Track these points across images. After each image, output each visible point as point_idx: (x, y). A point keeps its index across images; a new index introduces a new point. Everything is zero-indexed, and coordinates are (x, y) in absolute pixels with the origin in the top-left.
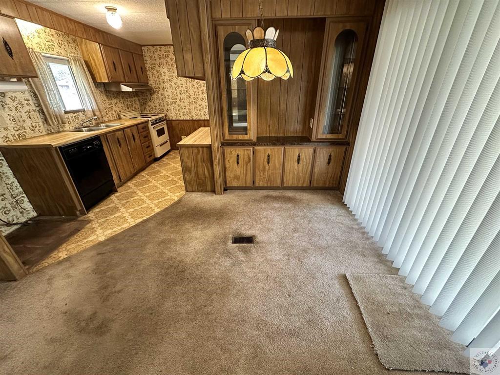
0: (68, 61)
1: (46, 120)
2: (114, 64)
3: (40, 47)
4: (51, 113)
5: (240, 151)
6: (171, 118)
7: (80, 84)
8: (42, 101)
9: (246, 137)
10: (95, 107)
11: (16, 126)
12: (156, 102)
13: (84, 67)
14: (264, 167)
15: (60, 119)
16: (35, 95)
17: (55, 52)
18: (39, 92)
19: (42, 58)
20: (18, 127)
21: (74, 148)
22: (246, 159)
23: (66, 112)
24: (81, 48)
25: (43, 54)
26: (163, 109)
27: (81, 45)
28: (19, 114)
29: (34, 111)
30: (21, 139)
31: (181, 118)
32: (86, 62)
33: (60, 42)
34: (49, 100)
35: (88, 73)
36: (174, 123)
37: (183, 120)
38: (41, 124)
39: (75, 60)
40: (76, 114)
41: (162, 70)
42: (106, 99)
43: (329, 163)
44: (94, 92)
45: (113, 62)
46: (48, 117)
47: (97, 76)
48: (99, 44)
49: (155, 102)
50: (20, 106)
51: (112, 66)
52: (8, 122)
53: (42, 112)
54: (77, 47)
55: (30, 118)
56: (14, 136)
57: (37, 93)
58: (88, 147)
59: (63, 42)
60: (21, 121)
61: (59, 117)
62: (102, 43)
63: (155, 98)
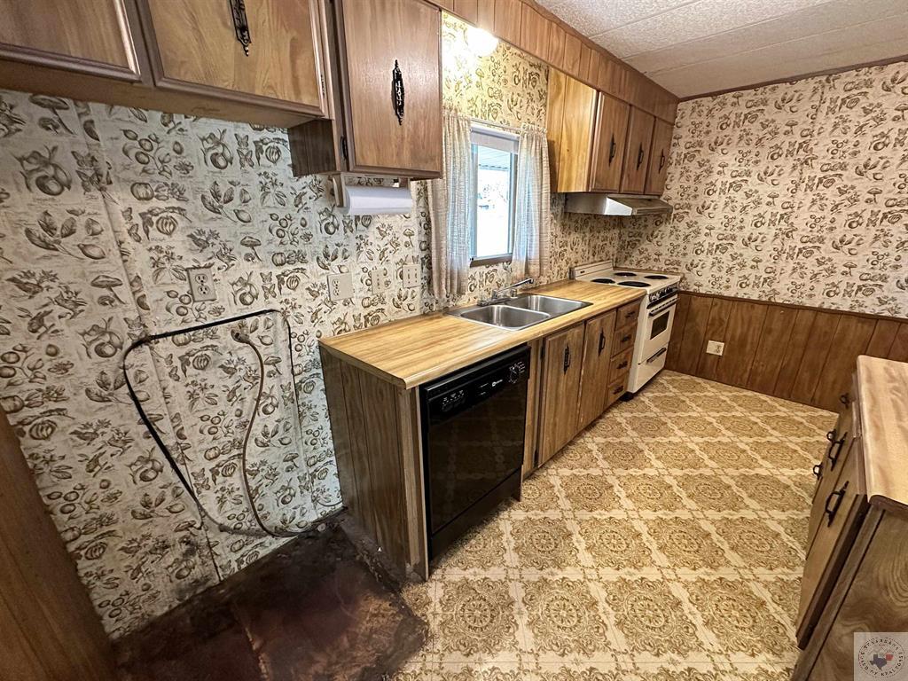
0: (517, 142)
1: (430, 282)
2: (613, 144)
3: (474, 108)
4: (444, 267)
6: (692, 288)
7: (522, 196)
8: (436, 237)
10: (534, 255)
11: (369, 294)
12: (666, 242)
13: (544, 155)
15: (455, 283)
16: (429, 221)
17: (497, 122)
18: (436, 216)
19: (468, 133)
20: (372, 298)
21: (457, 392)
23: (474, 264)
24: (551, 114)
25: (474, 125)
26: (678, 263)
27: (552, 104)
28: (384, 266)
29: (414, 260)
30: (369, 325)
31: (731, 293)
32: (551, 144)
33: (515, 97)
34: (449, 236)
35: (546, 171)
36: (696, 303)
37: (734, 299)
38: (418, 290)
39: (530, 139)
40: (491, 268)
41: (717, 159)
42: (559, 233)
44: (544, 215)
45: (613, 140)
46: (435, 275)
47: (563, 176)
48: (598, 91)
49: (663, 244)
50: (391, 248)
51: (606, 150)
52: (358, 285)
53: (428, 262)
54: (543, 111)
55: (401, 277)
56: (356, 318)
57: (432, 219)
58: (494, 384)
59: (520, 98)
60: (382, 283)
61: (456, 275)
62: (606, 90)
63: (668, 233)
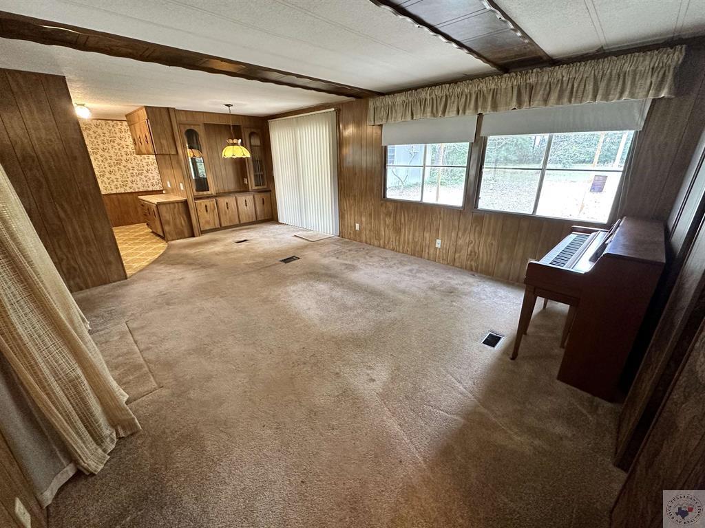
5: (207, 202)
9: (209, 192)
14: (226, 212)
22: (212, 207)
43: (263, 203)
